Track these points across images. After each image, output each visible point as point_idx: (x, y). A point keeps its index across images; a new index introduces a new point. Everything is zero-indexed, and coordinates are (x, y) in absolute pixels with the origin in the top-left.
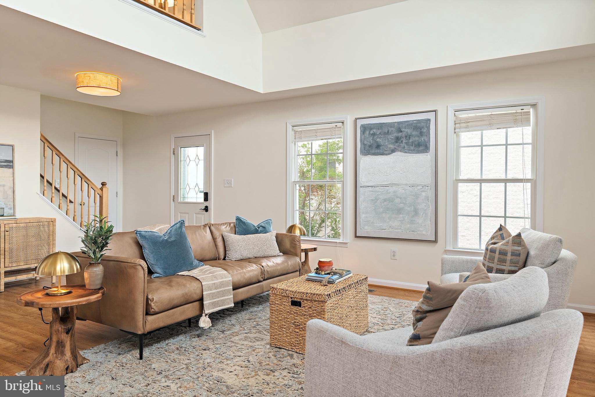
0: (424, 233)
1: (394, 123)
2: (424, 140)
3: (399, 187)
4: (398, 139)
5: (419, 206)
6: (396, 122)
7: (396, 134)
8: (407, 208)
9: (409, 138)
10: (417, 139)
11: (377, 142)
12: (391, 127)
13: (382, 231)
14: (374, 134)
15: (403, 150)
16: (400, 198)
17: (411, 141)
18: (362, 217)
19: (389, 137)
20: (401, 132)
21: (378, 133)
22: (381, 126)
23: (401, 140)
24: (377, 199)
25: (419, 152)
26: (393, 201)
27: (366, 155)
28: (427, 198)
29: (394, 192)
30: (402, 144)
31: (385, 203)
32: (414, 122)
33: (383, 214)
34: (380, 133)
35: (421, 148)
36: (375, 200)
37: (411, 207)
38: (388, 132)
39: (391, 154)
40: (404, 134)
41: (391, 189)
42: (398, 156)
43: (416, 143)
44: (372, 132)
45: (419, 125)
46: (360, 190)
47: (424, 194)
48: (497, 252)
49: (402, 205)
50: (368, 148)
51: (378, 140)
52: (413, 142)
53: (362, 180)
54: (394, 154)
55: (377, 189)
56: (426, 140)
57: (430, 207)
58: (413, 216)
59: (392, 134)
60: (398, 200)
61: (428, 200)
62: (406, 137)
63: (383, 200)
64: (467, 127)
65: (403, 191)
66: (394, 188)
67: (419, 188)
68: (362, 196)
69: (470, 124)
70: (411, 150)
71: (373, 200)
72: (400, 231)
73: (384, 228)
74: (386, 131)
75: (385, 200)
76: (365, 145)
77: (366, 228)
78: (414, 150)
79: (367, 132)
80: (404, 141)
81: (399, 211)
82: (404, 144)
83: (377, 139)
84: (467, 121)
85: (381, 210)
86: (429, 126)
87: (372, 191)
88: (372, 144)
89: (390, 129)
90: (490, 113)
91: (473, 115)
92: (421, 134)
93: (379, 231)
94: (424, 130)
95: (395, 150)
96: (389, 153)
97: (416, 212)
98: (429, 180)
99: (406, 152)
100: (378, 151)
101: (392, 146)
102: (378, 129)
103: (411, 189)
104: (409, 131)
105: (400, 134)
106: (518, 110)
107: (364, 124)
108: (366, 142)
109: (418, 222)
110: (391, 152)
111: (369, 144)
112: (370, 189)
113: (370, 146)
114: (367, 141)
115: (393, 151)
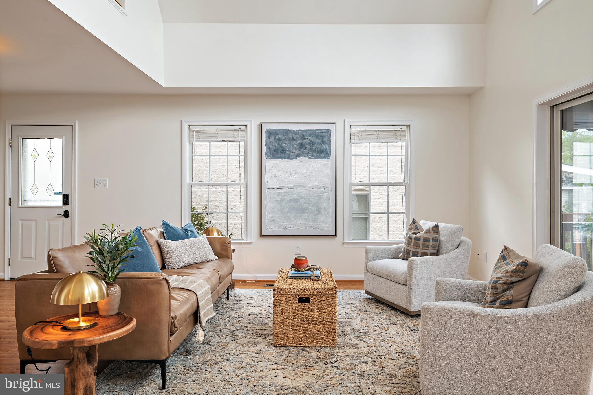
0: (326, 229)
1: (298, 130)
2: (326, 148)
3: (304, 188)
4: (302, 146)
5: (322, 205)
6: (300, 130)
7: (300, 141)
8: (310, 208)
9: (313, 145)
10: (319, 146)
11: (282, 147)
12: (296, 134)
13: (287, 229)
14: (279, 140)
15: (307, 155)
16: (305, 199)
17: (314, 147)
18: (267, 217)
19: (293, 143)
20: (305, 139)
21: (283, 139)
22: (286, 132)
23: (305, 147)
24: (282, 200)
25: (321, 158)
26: (298, 202)
27: (271, 158)
28: (328, 199)
29: (299, 193)
30: (306, 150)
31: (291, 204)
32: (317, 131)
33: (289, 214)
34: (285, 139)
35: (323, 155)
36: (280, 201)
37: (314, 207)
38: (293, 138)
39: (295, 158)
40: (307, 141)
41: (296, 191)
42: (302, 161)
43: (319, 150)
44: (277, 137)
45: (321, 134)
46: (266, 192)
47: (325, 195)
48: (422, 240)
49: (306, 205)
50: (273, 152)
51: (283, 145)
52: (315, 149)
53: (268, 181)
54: (298, 158)
55: (283, 190)
56: (327, 148)
57: (331, 206)
58: (316, 215)
59: (297, 140)
60: (302, 201)
61: (329, 200)
62: (310, 144)
63: (288, 200)
64: (360, 139)
65: (307, 192)
66: (299, 190)
67: (321, 189)
68: (268, 197)
69: (362, 137)
70: (314, 156)
71: (278, 201)
72: (304, 228)
73: (290, 226)
74: (291, 137)
75: (290, 201)
76: (270, 149)
77: (272, 227)
78: (317, 156)
79: (273, 137)
80: (308, 148)
81: (303, 210)
82: (308, 150)
83: (282, 144)
84: (360, 134)
85: (286, 210)
86: (330, 136)
87: (278, 193)
88: (278, 148)
89: (295, 136)
90: (377, 129)
91: (364, 129)
92: (323, 142)
93: (285, 229)
94: (326, 139)
95: (300, 155)
96: (294, 158)
97: (319, 211)
98: (330, 183)
99: (309, 158)
100: (284, 155)
101: (297, 152)
102: (284, 135)
103: (314, 190)
104: (312, 139)
105: (304, 141)
106: (398, 128)
107: (270, 130)
108: (271, 147)
109: (321, 220)
110: (295, 157)
111: (275, 148)
112: (276, 190)
113: (276, 150)
114: (272, 146)
115: (298, 156)
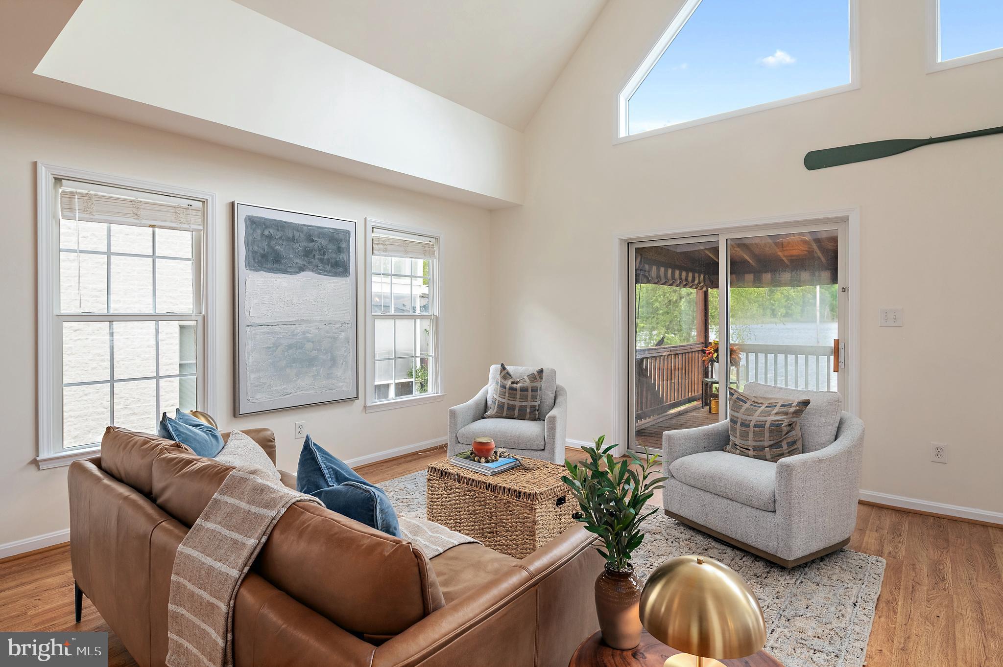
0: (344, 388)
1: (302, 225)
2: (343, 259)
3: (312, 325)
4: (307, 253)
5: (338, 351)
6: (304, 225)
7: (305, 244)
8: (321, 356)
9: (324, 252)
10: (334, 256)
11: (275, 251)
12: (298, 231)
13: (285, 397)
14: (270, 237)
15: (316, 269)
16: (313, 342)
17: (326, 257)
18: (249, 377)
19: (294, 246)
20: (313, 241)
21: (277, 237)
22: (281, 226)
23: (313, 255)
24: (276, 346)
25: (336, 275)
26: (303, 348)
27: (256, 270)
28: (347, 340)
29: (304, 333)
30: (315, 259)
31: (291, 351)
32: (330, 230)
33: (287, 370)
34: (281, 238)
35: (339, 270)
36: (273, 347)
37: (327, 355)
38: (294, 236)
39: (298, 273)
40: (316, 246)
41: (300, 329)
42: (307, 276)
43: (333, 261)
44: (266, 233)
45: (336, 236)
46: (245, 333)
47: (343, 335)
49: (315, 353)
50: (260, 258)
51: (277, 247)
52: (328, 260)
53: (250, 313)
54: (303, 273)
55: (277, 328)
56: (345, 259)
57: (351, 352)
58: (331, 367)
59: (300, 242)
60: (309, 346)
61: (349, 342)
62: (320, 250)
63: (286, 346)
64: (386, 250)
65: (317, 331)
66: (304, 327)
67: (337, 326)
68: (250, 342)
69: (389, 247)
70: (327, 271)
71: (269, 348)
72: (312, 391)
73: (289, 391)
74: (291, 236)
75: (290, 347)
76: (254, 252)
77: (258, 396)
78: (330, 271)
79: (259, 232)
80: (317, 257)
81: (311, 362)
82: (317, 260)
83: (275, 246)
84: (385, 243)
85: (284, 363)
86: (349, 241)
87: (269, 333)
88: (268, 253)
89: (297, 234)
91: (386, 236)
92: (339, 250)
93: (281, 397)
94: (344, 245)
95: (304, 268)
96: (294, 272)
97: (334, 360)
98: (349, 317)
99: (320, 274)
100: (278, 266)
101: (299, 262)
102: (278, 230)
103: (327, 327)
104: (324, 242)
105: (311, 244)
106: (426, 240)
107: (253, 216)
108: (256, 248)
109: (337, 375)
110: (298, 271)
111: (262, 252)
112: (265, 329)
113: (264, 256)
114: (258, 247)
115: (302, 269)
